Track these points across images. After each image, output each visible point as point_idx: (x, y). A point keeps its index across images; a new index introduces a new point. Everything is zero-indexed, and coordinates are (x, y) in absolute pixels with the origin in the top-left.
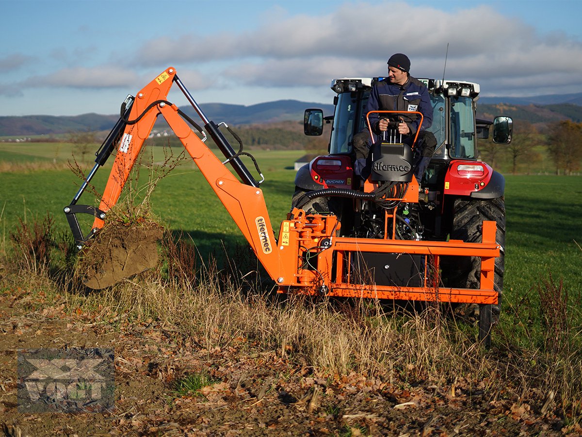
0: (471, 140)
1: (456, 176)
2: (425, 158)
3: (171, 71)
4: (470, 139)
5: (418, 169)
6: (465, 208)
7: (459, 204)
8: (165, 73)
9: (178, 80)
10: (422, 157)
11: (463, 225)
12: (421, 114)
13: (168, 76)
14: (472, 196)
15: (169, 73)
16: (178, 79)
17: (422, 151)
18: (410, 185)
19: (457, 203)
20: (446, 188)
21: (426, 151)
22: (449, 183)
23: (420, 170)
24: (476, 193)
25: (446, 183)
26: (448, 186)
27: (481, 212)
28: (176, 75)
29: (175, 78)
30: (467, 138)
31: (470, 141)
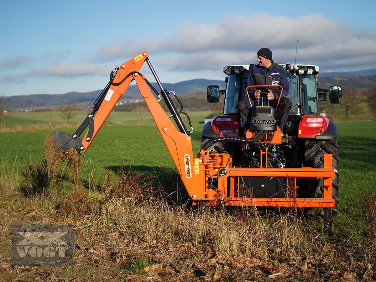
1: (305, 126)
2: (285, 115)
3: (145, 54)
4: (314, 101)
5: (281, 121)
6: (312, 146)
7: (309, 143)
8: (141, 55)
9: (148, 61)
10: (283, 114)
11: (311, 157)
12: (281, 87)
13: (142, 57)
14: (316, 138)
15: (144, 56)
17: (283, 111)
18: (276, 133)
19: (307, 143)
20: (299, 134)
21: (285, 110)
22: (301, 130)
23: (282, 122)
24: (319, 136)
25: (299, 130)
26: (301, 132)
27: (322, 148)
28: (147, 57)
29: (147, 59)
30: (312, 101)
31: (314, 103)
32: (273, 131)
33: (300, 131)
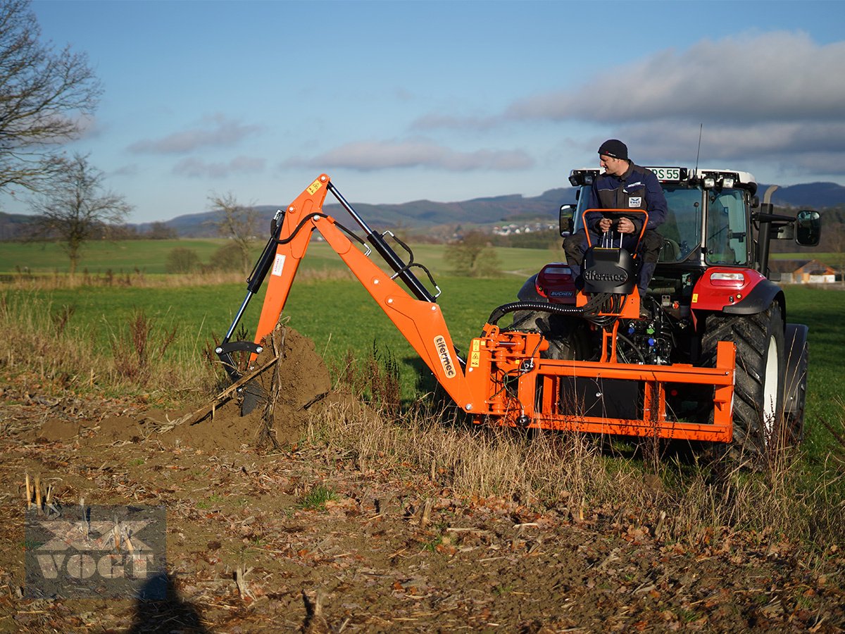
0: (743, 241)
1: (708, 286)
2: (646, 264)
3: (323, 178)
4: (741, 241)
5: (640, 277)
6: (716, 327)
7: (713, 321)
8: (317, 182)
9: (332, 188)
10: (643, 263)
11: (712, 347)
12: (646, 213)
13: (320, 185)
14: (724, 311)
15: (322, 181)
16: (333, 186)
17: (643, 256)
18: (629, 297)
19: (709, 319)
20: (693, 301)
21: (647, 256)
22: (697, 295)
23: (642, 278)
24: (732, 307)
25: (694, 295)
26: (696, 299)
27: (736, 332)
28: (329, 182)
29: (329, 186)
30: (738, 240)
31: (741, 243)
32: (624, 295)
33: (695, 297)
